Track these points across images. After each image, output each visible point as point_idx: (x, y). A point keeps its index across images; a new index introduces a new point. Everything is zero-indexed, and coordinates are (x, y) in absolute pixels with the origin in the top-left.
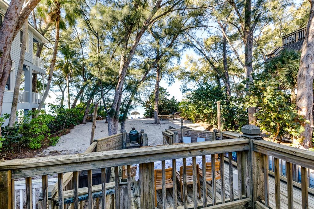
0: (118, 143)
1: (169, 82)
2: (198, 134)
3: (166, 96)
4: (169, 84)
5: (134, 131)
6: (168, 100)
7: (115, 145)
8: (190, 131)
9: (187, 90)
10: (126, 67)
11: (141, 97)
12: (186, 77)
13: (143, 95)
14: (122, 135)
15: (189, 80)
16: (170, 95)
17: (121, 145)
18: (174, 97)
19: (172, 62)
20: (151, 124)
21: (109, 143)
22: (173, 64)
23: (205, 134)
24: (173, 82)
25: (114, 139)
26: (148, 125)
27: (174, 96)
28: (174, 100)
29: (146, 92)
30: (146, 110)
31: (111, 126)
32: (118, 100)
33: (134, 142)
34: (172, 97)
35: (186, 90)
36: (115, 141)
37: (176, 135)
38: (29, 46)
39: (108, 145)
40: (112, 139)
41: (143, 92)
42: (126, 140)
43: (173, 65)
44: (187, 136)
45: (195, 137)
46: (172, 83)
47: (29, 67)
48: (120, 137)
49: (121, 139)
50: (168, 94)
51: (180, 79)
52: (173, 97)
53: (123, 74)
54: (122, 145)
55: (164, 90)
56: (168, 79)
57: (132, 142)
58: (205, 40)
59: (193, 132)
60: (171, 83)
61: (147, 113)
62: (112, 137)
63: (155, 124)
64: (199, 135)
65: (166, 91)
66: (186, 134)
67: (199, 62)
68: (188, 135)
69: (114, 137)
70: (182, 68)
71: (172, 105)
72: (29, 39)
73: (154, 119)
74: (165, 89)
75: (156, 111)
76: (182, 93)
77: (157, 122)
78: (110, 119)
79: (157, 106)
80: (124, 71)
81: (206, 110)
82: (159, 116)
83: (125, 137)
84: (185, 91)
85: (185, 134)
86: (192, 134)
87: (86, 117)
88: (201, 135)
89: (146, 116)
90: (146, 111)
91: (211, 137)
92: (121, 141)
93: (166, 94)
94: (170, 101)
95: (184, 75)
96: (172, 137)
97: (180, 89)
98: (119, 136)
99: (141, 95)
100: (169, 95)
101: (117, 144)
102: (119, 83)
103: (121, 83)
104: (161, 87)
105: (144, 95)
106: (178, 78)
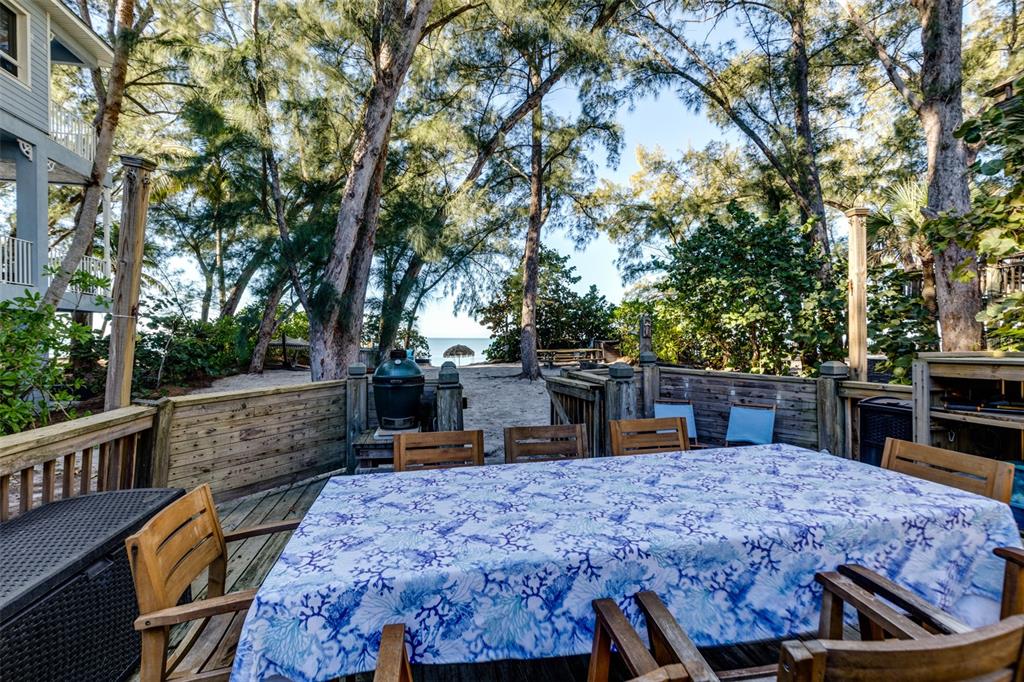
0: (315, 425)
1: (576, 233)
2: (733, 393)
3: (564, 283)
4: (576, 243)
5: (398, 362)
6: (574, 295)
7: (298, 437)
8: (686, 378)
9: (641, 270)
10: (387, 95)
11: (480, 294)
12: (638, 227)
13: (485, 286)
14: (341, 391)
15: (649, 234)
16: (580, 278)
17: (339, 439)
18: (593, 288)
19: (589, 159)
20: (510, 377)
21: (257, 423)
22: (591, 167)
23: (773, 387)
24: (592, 237)
25: (290, 403)
26: (496, 380)
27: (595, 286)
28: (594, 298)
29: (495, 277)
30: (494, 336)
31: (323, 362)
32: (352, 245)
33: (398, 421)
34: (588, 290)
35: (638, 270)
36: (301, 414)
37: (624, 386)
38: (29, 60)
39: (248, 435)
40: (279, 406)
41: (487, 279)
42: (363, 418)
43: (592, 172)
44: (672, 403)
45: (717, 406)
46: (587, 239)
47: (33, 145)
48: (328, 398)
49: (334, 408)
50: (573, 274)
51: (614, 234)
52: (591, 287)
53: (371, 125)
54: (345, 437)
55: (558, 258)
56: (575, 224)
57: (388, 422)
58: (720, 48)
59: (704, 380)
60: (582, 240)
61: (497, 345)
62: (277, 393)
63: (526, 377)
64: (738, 394)
65: (568, 265)
66: (668, 395)
67: (684, 167)
68: (680, 397)
69: (290, 392)
70: (623, 193)
71: (589, 314)
72: (30, 35)
73: (521, 365)
74: (561, 256)
75: (529, 328)
76: (621, 281)
77: (533, 370)
78: (316, 331)
79: (531, 308)
80: (376, 115)
81: (731, 315)
82: (539, 354)
83: (357, 399)
84: (632, 273)
85: (661, 395)
86: (701, 391)
87: (261, 349)
88: (747, 394)
89: (495, 357)
90: (494, 340)
91: (805, 406)
92: (335, 421)
93: (566, 274)
94: (582, 302)
95: (629, 220)
96: (597, 399)
97: (616, 263)
98: (327, 393)
99: (477, 289)
100: (575, 280)
101: (311, 433)
102: (356, 166)
103: (362, 167)
104: (550, 248)
105: (489, 288)
106: (610, 231)
